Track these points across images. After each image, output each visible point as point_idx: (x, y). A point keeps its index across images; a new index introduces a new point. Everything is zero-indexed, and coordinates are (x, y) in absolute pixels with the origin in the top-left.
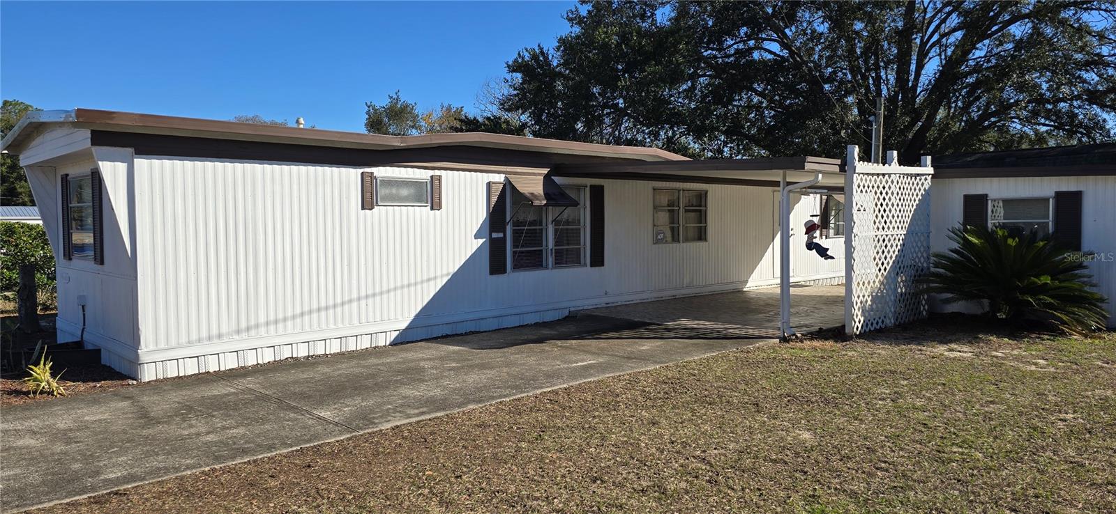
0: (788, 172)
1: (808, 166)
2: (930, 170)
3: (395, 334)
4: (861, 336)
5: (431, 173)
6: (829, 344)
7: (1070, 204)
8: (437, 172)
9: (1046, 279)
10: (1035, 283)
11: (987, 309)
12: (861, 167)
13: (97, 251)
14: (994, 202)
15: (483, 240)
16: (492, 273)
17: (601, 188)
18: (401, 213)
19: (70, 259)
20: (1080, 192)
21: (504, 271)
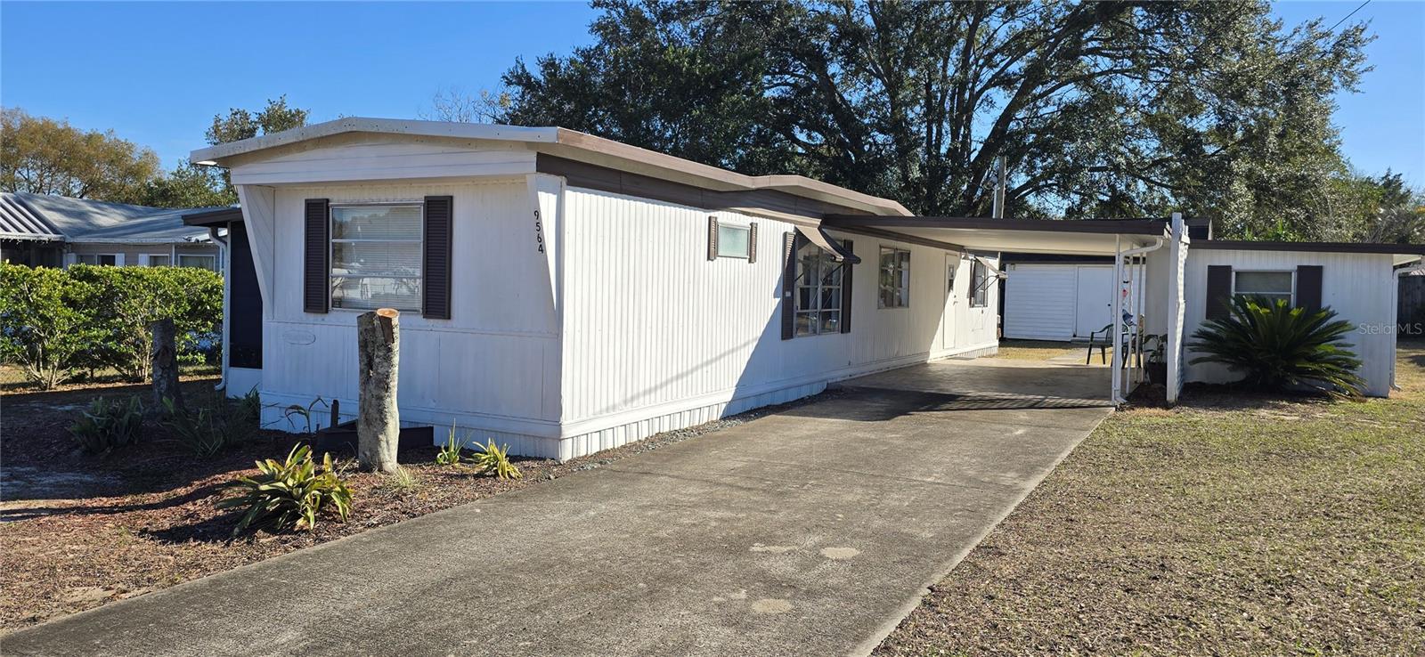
3: (724, 406)
4: (1179, 402)
5: (749, 220)
7: (1311, 279)
8: (755, 220)
13: (437, 301)
14: (1238, 273)
15: (778, 300)
16: (783, 339)
17: (851, 243)
18: (730, 267)
19: (327, 312)
20: (1321, 267)
21: (792, 337)
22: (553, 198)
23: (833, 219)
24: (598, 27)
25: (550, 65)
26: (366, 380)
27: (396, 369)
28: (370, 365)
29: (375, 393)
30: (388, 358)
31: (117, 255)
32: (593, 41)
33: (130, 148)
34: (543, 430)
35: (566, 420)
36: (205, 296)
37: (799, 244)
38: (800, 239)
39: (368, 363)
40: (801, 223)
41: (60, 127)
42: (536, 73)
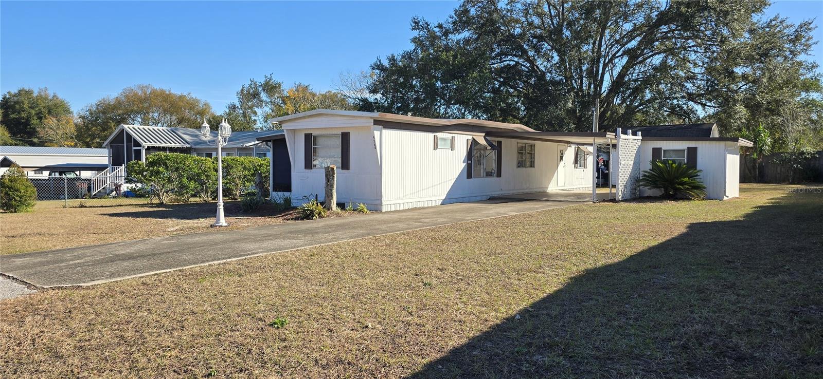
0: (596, 138)
1: (607, 136)
2: (641, 138)
3: (441, 201)
4: (622, 201)
5: (451, 135)
6: (611, 204)
7: (693, 152)
8: (454, 135)
9: (686, 179)
10: (683, 180)
11: (663, 192)
12: (623, 136)
13: (345, 165)
14: (664, 151)
15: (465, 164)
16: (467, 178)
17: (501, 142)
18: (444, 152)
19: (312, 169)
20: (696, 147)
21: (471, 178)
22: (379, 132)
23: (489, 133)
24: (414, 40)
25: (392, 60)
26: (327, 185)
27: (335, 182)
28: (328, 181)
29: (330, 188)
30: (333, 179)
31: (213, 153)
32: (412, 47)
33: (198, 101)
34: (377, 202)
35: (384, 199)
36: (259, 167)
37: (474, 145)
38: (474, 142)
39: (328, 180)
40: (474, 135)
41: (167, 92)
42: (386, 63)
